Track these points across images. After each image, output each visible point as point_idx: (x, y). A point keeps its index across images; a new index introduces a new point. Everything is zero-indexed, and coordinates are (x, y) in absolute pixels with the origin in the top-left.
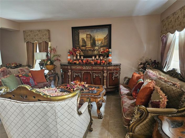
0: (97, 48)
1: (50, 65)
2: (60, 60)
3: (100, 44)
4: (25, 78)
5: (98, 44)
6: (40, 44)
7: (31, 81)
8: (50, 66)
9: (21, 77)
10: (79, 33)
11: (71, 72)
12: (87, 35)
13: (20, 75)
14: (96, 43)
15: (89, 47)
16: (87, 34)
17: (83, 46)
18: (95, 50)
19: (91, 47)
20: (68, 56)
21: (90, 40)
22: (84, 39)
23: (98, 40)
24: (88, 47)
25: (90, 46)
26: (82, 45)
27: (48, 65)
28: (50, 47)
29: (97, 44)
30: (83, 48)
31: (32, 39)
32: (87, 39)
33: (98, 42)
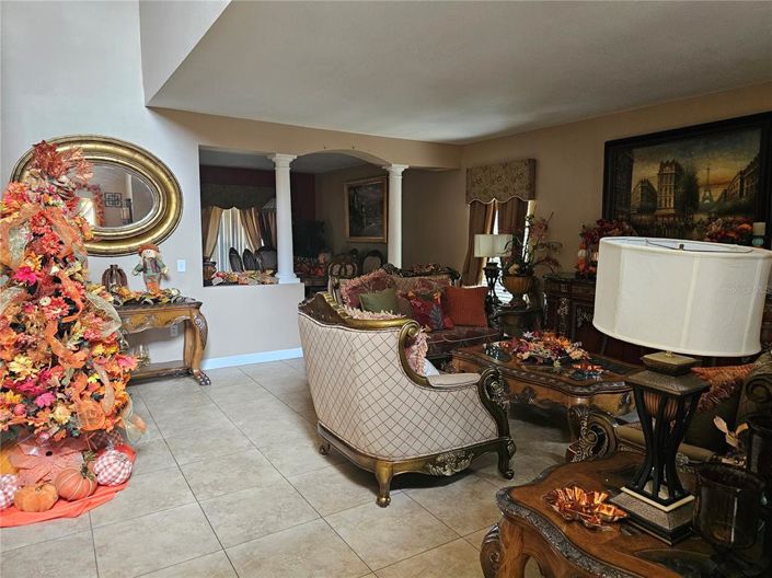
0: (704, 217)
1: (516, 275)
2: (556, 264)
3: (715, 199)
4: (419, 304)
5: (707, 201)
6: (503, 207)
7: (436, 312)
8: (516, 280)
9: (412, 298)
10: (632, 161)
11: (570, 305)
12: (663, 166)
13: (411, 294)
14: (701, 195)
15: (668, 216)
16: (662, 163)
17: (641, 211)
18: (694, 226)
19: (674, 215)
20: (582, 248)
21: (676, 187)
22: (649, 184)
23: (709, 186)
24: (663, 216)
25: (673, 211)
26: (638, 205)
27: (510, 275)
28: (532, 216)
29: (704, 199)
30: (643, 217)
31: (485, 192)
32: (660, 182)
33: (708, 194)
